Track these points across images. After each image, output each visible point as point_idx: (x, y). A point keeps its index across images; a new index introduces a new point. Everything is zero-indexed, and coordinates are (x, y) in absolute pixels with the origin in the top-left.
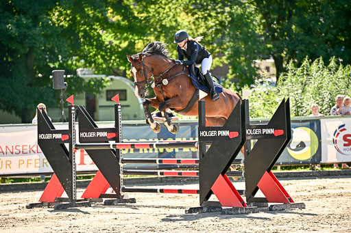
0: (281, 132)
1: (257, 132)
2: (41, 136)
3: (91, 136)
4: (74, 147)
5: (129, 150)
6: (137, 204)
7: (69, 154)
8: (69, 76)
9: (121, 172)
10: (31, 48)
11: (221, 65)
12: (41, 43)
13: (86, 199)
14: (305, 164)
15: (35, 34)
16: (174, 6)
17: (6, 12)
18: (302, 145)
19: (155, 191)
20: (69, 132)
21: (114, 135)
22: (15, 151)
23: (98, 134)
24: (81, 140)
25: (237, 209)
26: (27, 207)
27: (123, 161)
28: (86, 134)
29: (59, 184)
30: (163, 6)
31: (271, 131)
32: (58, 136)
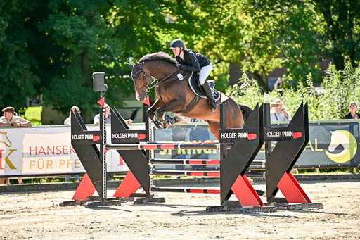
0: (299, 135)
1: (277, 134)
2: (74, 137)
3: (122, 137)
4: (104, 147)
5: (167, 152)
6: (167, 203)
7: (99, 154)
8: (125, 77)
9: (151, 172)
10: (86, 49)
11: (281, 66)
12: (95, 43)
13: (117, 198)
14: (343, 167)
15: (89, 35)
16: (233, 6)
17: (62, 13)
18: (340, 148)
19: (182, 191)
20: (100, 134)
21: (143, 136)
22: (56, 151)
23: (130, 135)
24: (114, 141)
25: (255, 208)
26: (60, 205)
27: (153, 162)
28: (118, 135)
29: (91, 182)
30: (222, 6)
31: (290, 134)
32: (90, 137)
